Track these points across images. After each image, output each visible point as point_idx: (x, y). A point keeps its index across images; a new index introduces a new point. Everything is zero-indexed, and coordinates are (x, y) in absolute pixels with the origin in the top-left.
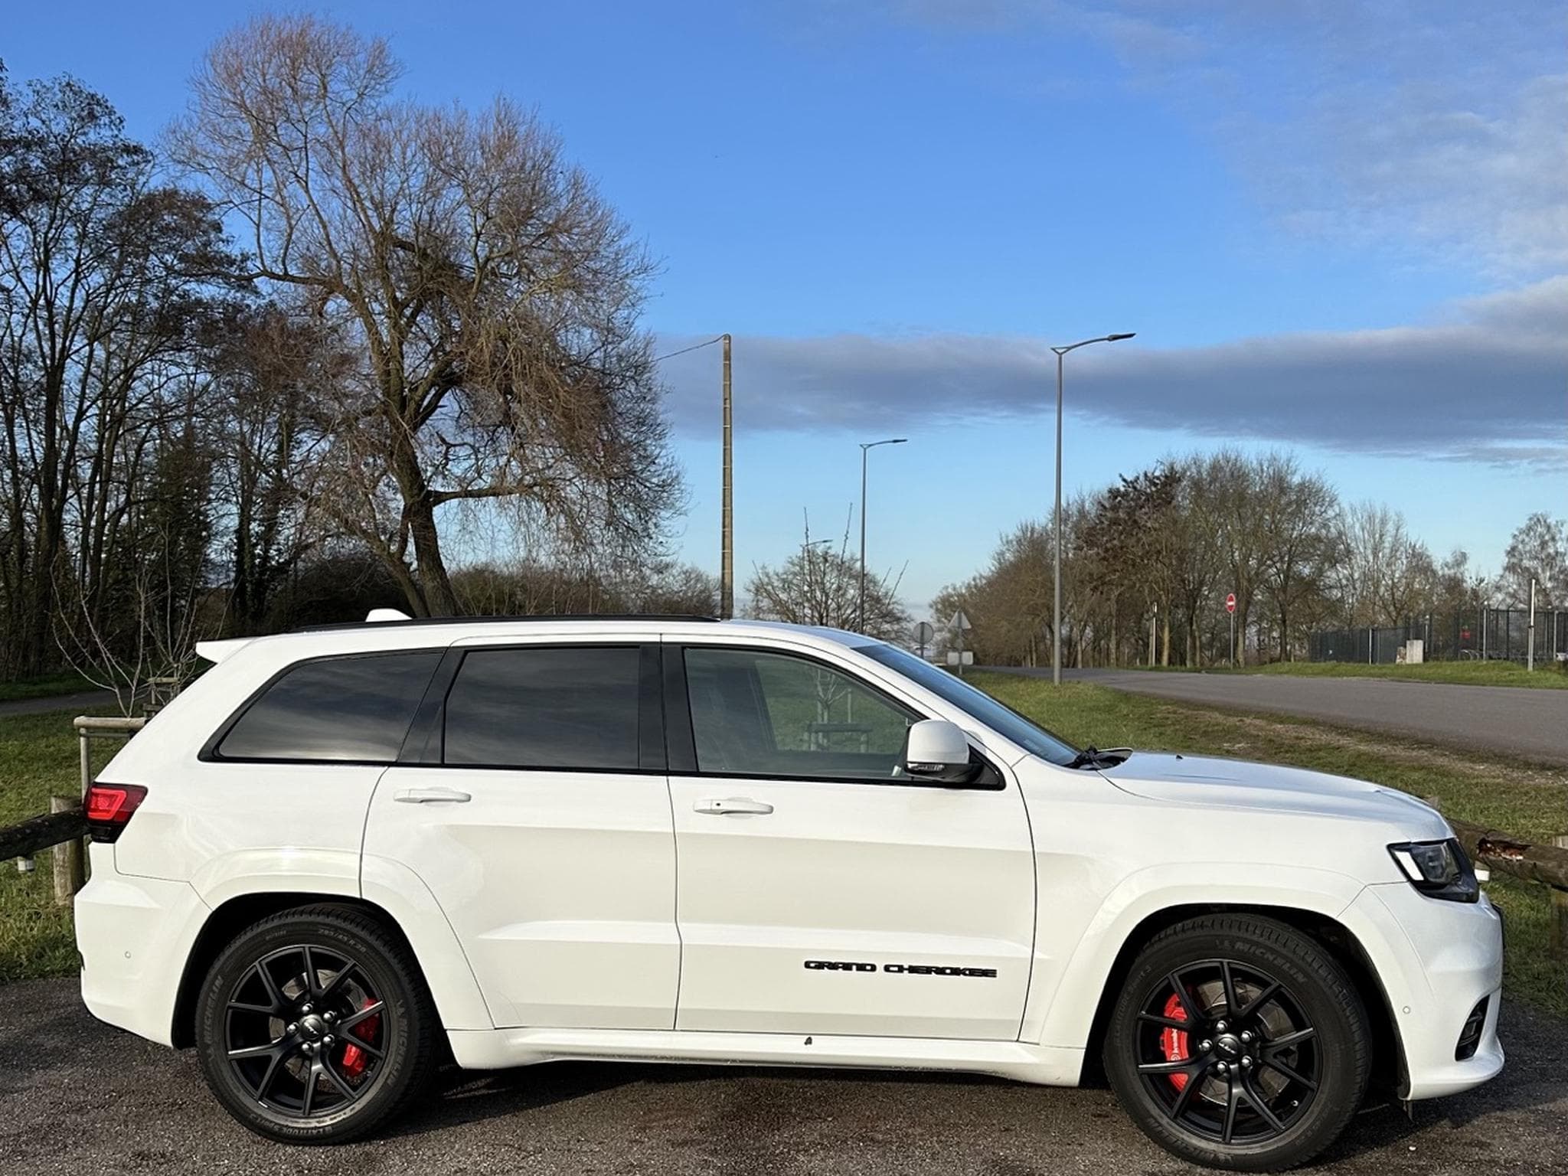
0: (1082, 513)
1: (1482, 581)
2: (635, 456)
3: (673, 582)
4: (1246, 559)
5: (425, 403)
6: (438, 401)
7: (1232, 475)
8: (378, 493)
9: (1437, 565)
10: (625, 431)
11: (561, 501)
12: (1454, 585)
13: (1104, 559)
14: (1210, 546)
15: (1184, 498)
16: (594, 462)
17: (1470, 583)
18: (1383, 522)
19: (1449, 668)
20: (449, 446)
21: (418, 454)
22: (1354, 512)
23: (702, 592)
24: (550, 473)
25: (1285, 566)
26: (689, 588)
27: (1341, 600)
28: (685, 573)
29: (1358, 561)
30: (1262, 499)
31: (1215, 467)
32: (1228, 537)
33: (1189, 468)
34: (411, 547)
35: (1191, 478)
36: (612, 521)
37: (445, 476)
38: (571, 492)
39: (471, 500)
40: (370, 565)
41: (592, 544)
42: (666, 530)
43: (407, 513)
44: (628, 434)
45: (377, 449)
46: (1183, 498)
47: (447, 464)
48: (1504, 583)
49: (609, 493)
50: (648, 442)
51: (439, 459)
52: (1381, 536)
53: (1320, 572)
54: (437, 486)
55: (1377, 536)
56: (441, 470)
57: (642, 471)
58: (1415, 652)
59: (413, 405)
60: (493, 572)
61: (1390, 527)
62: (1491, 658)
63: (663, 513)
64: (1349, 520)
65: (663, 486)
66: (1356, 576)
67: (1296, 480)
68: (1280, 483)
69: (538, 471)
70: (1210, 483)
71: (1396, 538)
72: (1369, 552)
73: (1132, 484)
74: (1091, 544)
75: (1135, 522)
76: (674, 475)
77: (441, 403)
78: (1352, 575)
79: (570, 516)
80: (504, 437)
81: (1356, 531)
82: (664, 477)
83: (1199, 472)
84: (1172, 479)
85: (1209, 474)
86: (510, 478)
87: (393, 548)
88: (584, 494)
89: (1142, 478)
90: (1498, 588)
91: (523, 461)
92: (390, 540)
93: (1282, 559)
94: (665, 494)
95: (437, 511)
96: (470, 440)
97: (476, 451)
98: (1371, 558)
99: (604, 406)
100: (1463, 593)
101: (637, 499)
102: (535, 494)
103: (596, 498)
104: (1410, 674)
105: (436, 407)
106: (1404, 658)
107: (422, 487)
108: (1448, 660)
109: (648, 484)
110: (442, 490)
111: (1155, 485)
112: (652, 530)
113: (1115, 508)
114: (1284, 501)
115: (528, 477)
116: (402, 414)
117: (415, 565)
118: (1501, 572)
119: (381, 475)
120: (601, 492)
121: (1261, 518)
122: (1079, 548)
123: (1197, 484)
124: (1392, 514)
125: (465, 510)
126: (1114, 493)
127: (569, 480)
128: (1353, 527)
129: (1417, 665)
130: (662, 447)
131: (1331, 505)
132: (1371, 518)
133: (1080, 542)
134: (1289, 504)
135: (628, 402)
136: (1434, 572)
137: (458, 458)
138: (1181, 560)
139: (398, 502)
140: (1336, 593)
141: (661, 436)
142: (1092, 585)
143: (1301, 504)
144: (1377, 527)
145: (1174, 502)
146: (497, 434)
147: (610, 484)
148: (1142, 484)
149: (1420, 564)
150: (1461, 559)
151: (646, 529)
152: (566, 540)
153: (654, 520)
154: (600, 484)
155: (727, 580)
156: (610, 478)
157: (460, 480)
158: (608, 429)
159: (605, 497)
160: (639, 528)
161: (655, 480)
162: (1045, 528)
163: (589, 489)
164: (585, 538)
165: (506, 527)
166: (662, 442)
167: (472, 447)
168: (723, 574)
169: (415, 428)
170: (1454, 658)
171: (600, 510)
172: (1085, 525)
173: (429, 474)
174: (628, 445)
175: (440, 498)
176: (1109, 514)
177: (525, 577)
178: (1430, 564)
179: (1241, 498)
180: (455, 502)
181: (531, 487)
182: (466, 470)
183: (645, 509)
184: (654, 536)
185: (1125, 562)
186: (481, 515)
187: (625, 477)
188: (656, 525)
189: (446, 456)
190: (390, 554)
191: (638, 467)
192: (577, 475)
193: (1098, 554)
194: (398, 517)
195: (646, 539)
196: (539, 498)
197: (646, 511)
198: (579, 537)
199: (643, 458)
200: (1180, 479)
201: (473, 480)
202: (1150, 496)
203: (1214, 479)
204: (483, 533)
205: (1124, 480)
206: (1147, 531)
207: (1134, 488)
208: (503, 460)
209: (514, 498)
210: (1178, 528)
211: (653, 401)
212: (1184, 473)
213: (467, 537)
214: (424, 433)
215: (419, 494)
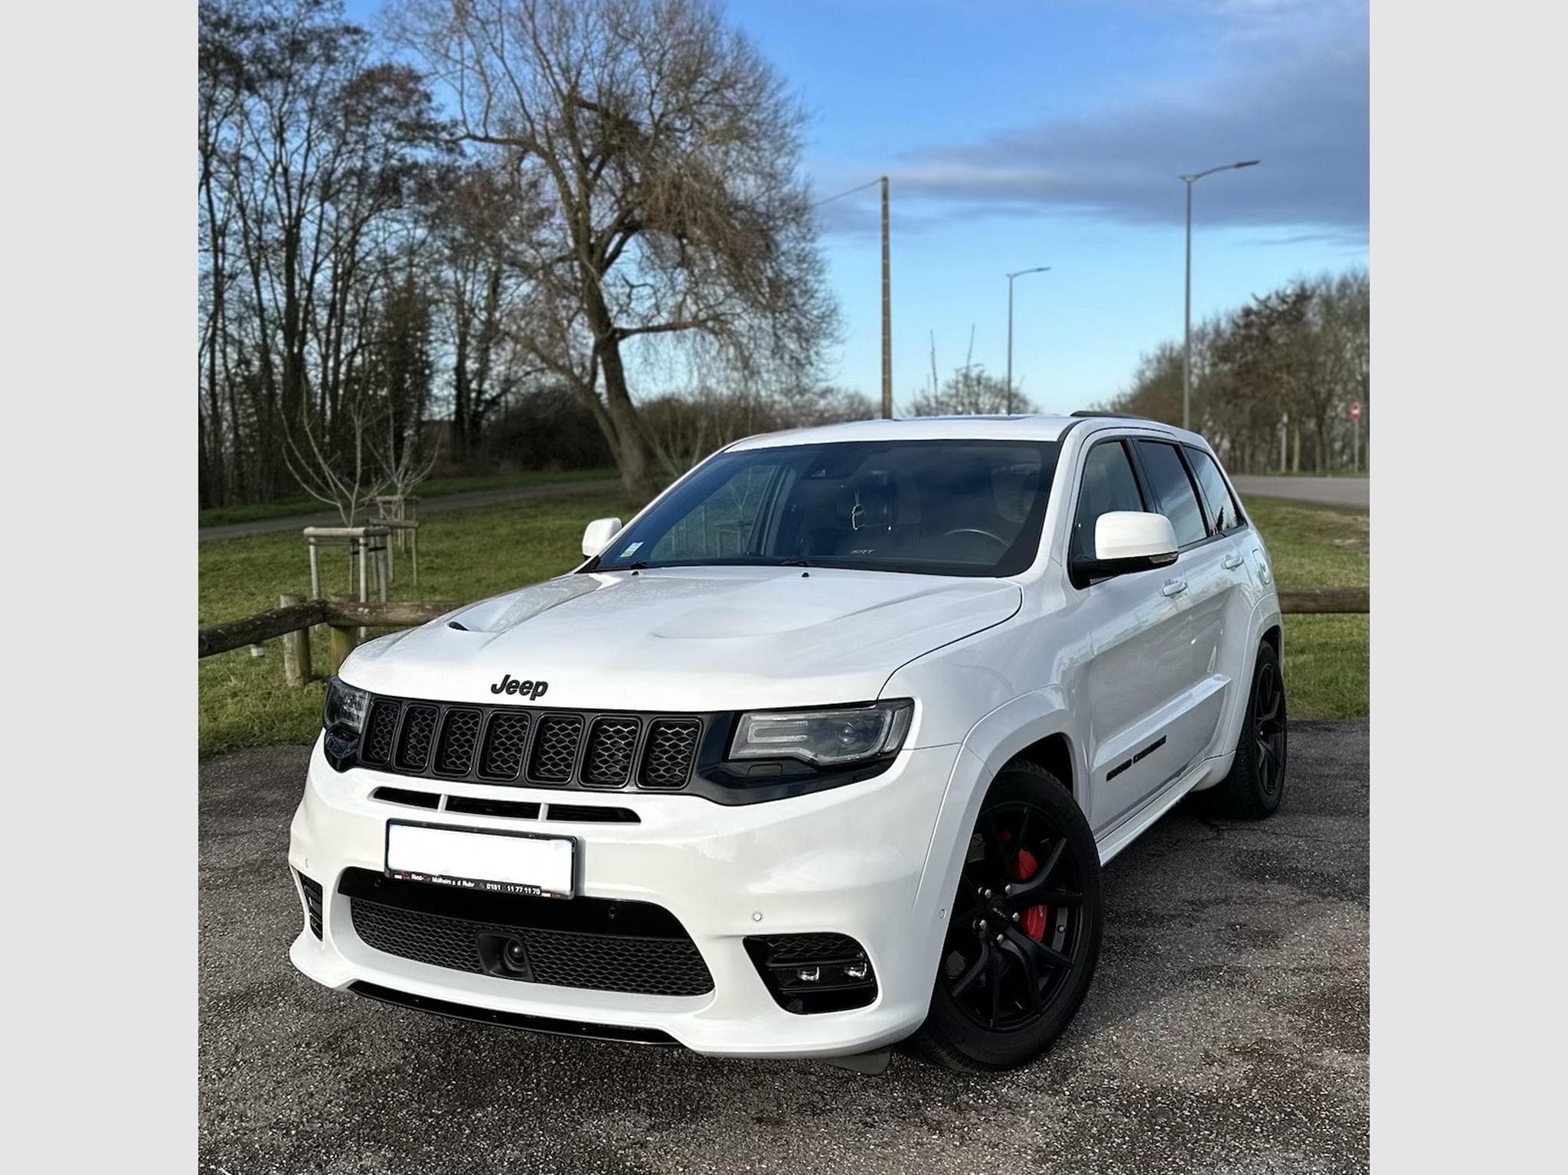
0: (1218, 332)
2: (796, 291)
5: (611, 248)
6: (622, 246)
7: (1360, 291)
10: (788, 268)
11: (731, 334)
13: (1238, 373)
14: (1339, 359)
16: (760, 298)
20: (632, 287)
21: (605, 295)
24: (721, 309)
28: (848, 397)
31: (1344, 285)
32: (1355, 352)
33: (1319, 286)
34: (601, 380)
35: (1321, 296)
36: (778, 350)
37: (629, 315)
38: (740, 325)
39: (651, 335)
41: (759, 373)
43: (597, 348)
44: (791, 271)
45: (569, 290)
46: (1313, 315)
47: (630, 303)
49: (774, 327)
50: (809, 277)
51: (623, 299)
54: (622, 323)
56: (625, 309)
57: (804, 304)
59: (599, 252)
60: (678, 401)
63: (823, 343)
65: (823, 317)
69: (711, 307)
70: (1340, 299)
73: (1264, 303)
74: (1226, 360)
75: (1267, 339)
76: (833, 307)
77: (624, 249)
79: (738, 346)
80: (681, 277)
82: (823, 309)
83: (1328, 287)
84: (1303, 296)
85: (1339, 290)
86: (686, 314)
87: (585, 380)
88: (751, 327)
89: (1274, 297)
91: (698, 298)
92: (582, 373)
94: (825, 325)
95: (623, 346)
96: (650, 280)
97: (656, 291)
99: (768, 246)
101: (798, 330)
102: (709, 328)
103: (760, 328)
105: (619, 250)
107: (609, 325)
109: (809, 316)
110: (625, 326)
111: (1286, 303)
112: (814, 357)
113: (1248, 325)
115: (701, 313)
116: (590, 258)
117: (605, 395)
119: (575, 315)
120: (766, 324)
122: (1215, 365)
123: (1327, 302)
125: (648, 345)
126: (1248, 312)
127: (738, 315)
130: (821, 282)
133: (1216, 359)
135: (790, 242)
138: (1311, 373)
139: (589, 339)
141: (821, 272)
142: (1226, 399)
145: (1305, 319)
147: (775, 318)
148: (1274, 302)
151: (808, 357)
152: (735, 369)
153: (815, 349)
154: (766, 318)
156: (774, 311)
157: (642, 317)
158: (772, 267)
159: (770, 330)
160: (802, 357)
161: (815, 312)
162: (1181, 347)
163: (756, 323)
164: (752, 367)
165: (682, 359)
166: (821, 278)
167: (652, 286)
168: (883, 398)
169: (602, 272)
171: (768, 341)
173: (614, 313)
174: (791, 281)
175: (625, 334)
176: (1243, 332)
180: (637, 337)
181: (705, 321)
182: (647, 308)
183: (806, 336)
184: (815, 363)
185: (1257, 376)
186: (660, 348)
187: (788, 311)
188: (817, 353)
189: (629, 296)
190: (582, 386)
191: (800, 301)
192: (745, 310)
193: (1231, 370)
194: (589, 352)
195: (808, 367)
196: (712, 331)
197: (807, 341)
198: (747, 366)
199: (804, 293)
200: (1310, 297)
201: (653, 316)
202: (1281, 314)
203: (1343, 296)
204: (662, 364)
205: (1257, 299)
206: (1279, 348)
207: (1267, 307)
208: (680, 298)
209: (689, 332)
210: (1310, 344)
211: (812, 240)
212: (1314, 291)
213: (648, 368)
214: (610, 275)
215: (607, 331)
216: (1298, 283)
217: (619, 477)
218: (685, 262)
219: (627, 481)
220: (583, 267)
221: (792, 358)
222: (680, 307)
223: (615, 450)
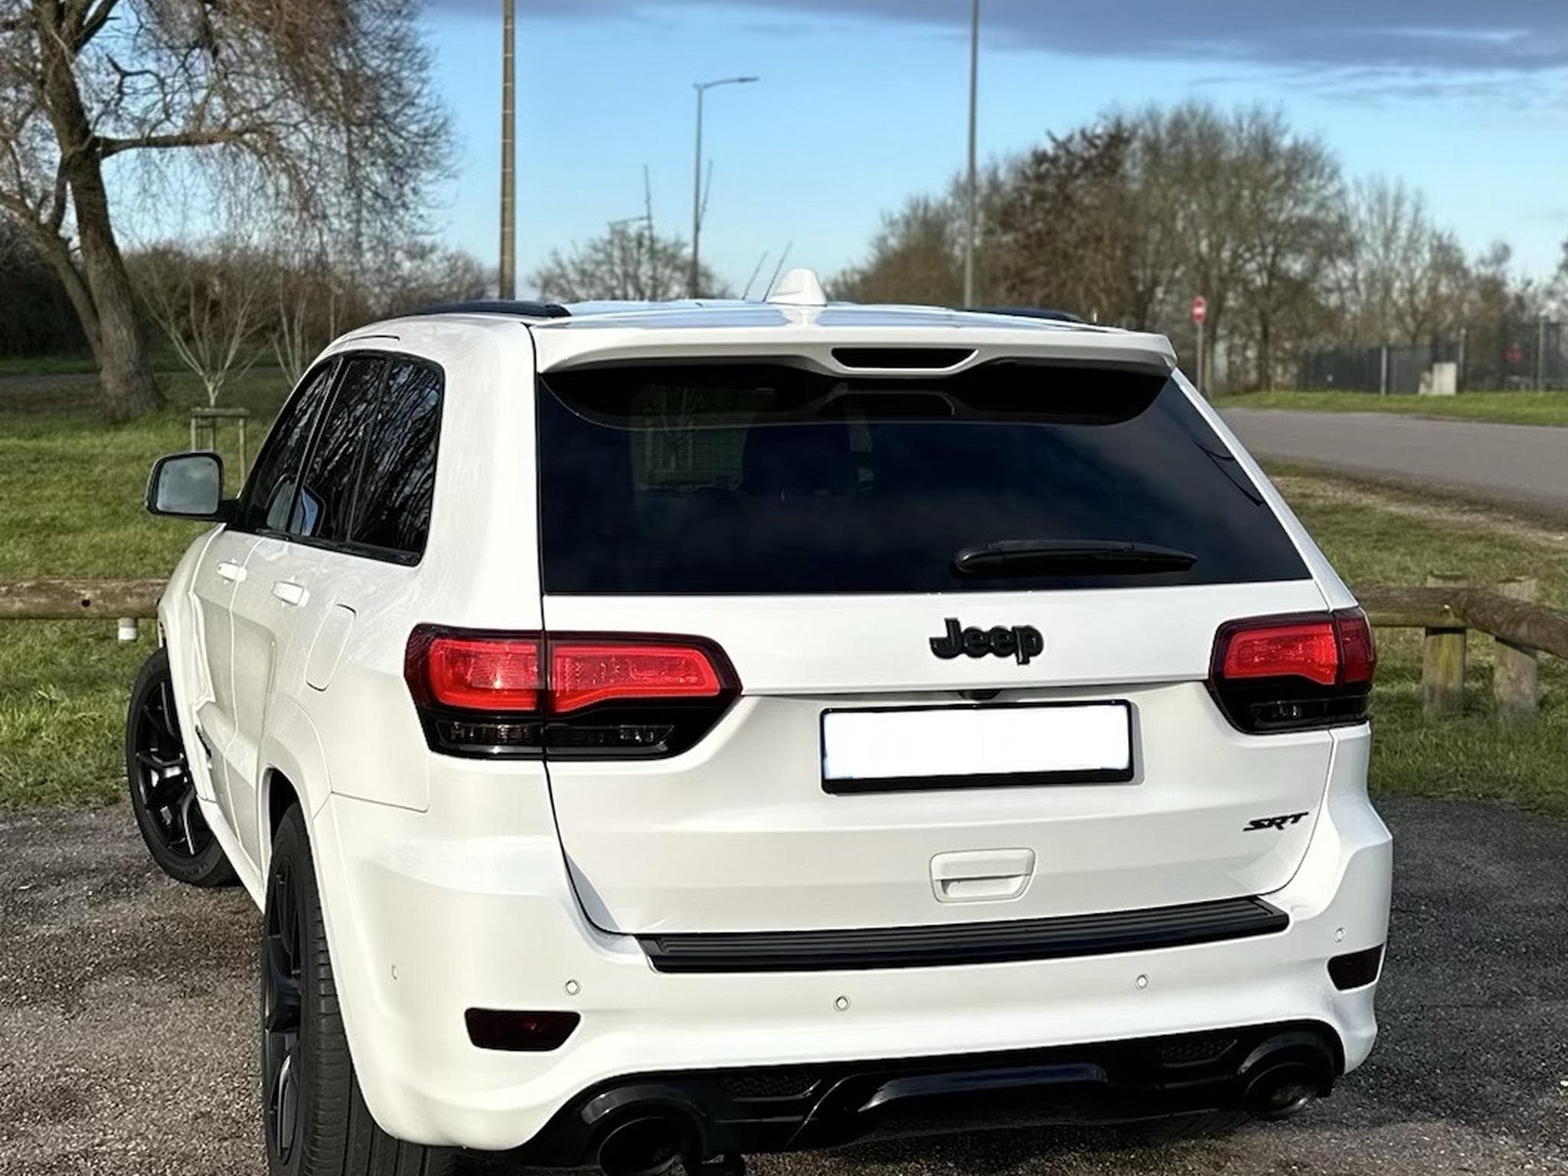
0: (995, 185)
1: (1529, 283)
2: (386, 94)
3: (434, 269)
4: (1216, 247)
5: (91, 13)
6: (108, 10)
7: (1201, 135)
8: (23, 141)
9: (1470, 261)
10: (373, 57)
11: (281, 154)
12: (1492, 289)
13: (1025, 247)
14: (1168, 232)
15: (1134, 165)
16: (330, 103)
17: (1513, 287)
18: (1398, 202)
19: (1494, 401)
20: (125, 74)
21: (81, 85)
22: (1359, 187)
23: (472, 286)
24: (266, 115)
25: (1269, 260)
26: (454, 280)
27: (1342, 308)
28: (448, 259)
29: (1365, 256)
30: (1239, 169)
31: (1178, 124)
32: (1191, 219)
33: (1142, 123)
34: (71, 217)
35: (1145, 139)
36: (354, 184)
37: (118, 118)
38: (297, 143)
39: (154, 152)
40: (9, 242)
41: (325, 217)
42: (429, 198)
43: (65, 168)
44: (376, 62)
45: (23, 75)
46: (1133, 167)
47: (121, 99)
48: (1559, 287)
49: (349, 144)
50: (405, 74)
51: (109, 94)
52: (1395, 220)
53: (1315, 270)
54: (106, 130)
55: (1389, 222)
56: (112, 109)
57: (397, 114)
58: (1445, 379)
59: (74, 17)
60: (179, 254)
61: (1407, 209)
62: (1548, 388)
63: (424, 175)
64: (1352, 198)
65: (426, 135)
66: (1361, 276)
67: (1286, 142)
68: (1265, 146)
69: (250, 112)
70: (1171, 145)
71: (1416, 224)
72: (1378, 242)
73: (1063, 145)
74: (1006, 225)
75: (1068, 199)
76: (441, 121)
77: (111, 15)
78: (1355, 275)
79: (292, 172)
80: (200, 60)
81: (1361, 211)
82: (426, 124)
83: (1155, 129)
84: (1117, 139)
85: (1169, 133)
86: (209, 121)
87: (44, 217)
88: (313, 145)
89: (1078, 137)
90: (1551, 294)
91: (228, 94)
92: (40, 205)
93: (1263, 253)
94: (427, 148)
95: (108, 167)
96: (151, 66)
97: (162, 82)
98: (1381, 252)
99: (342, 23)
100: (1503, 300)
101: (389, 153)
102: (245, 143)
103: (330, 150)
104: (1439, 409)
105: (105, 19)
106: (1429, 386)
107: (86, 132)
108: (1490, 390)
109: (404, 134)
110: (112, 136)
111: (1095, 146)
112: (410, 197)
113: (1040, 178)
114: (1270, 170)
115: (234, 121)
116: (58, 27)
117: (76, 242)
118: (1553, 270)
119: (27, 114)
120: (338, 142)
121: (1238, 197)
122: (989, 232)
123: (1152, 148)
124: (1409, 192)
125: (147, 162)
126: (1040, 158)
127: (296, 126)
128: (1357, 208)
129: (1449, 398)
130: (424, 82)
131: (1331, 178)
132: (1381, 198)
133: (991, 224)
134: (1276, 177)
135: (376, 18)
136: (1465, 273)
137: (136, 91)
138: (1129, 251)
139: (53, 154)
140: (1334, 300)
141: (423, 66)
142: (1007, 284)
143: (1291, 174)
144: (1390, 209)
145: (1120, 171)
146: (190, 59)
147: (349, 131)
148: (1077, 146)
149: (1447, 260)
150: (1502, 254)
151: (401, 195)
152: (289, 209)
153: (412, 184)
154: (338, 132)
155: (507, 271)
156: (348, 123)
157: (141, 122)
158: (349, 56)
159: (344, 151)
160: (392, 195)
161: (414, 128)
162: (943, 205)
163: (322, 140)
164: (315, 206)
165: (203, 190)
166: (424, 75)
167: (157, 76)
168: (502, 262)
169: (77, 48)
170: (1501, 385)
171: (335, 169)
172: (997, 201)
173: (95, 113)
174: (376, 79)
175: (111, 147)
176: (1033, 186)
177: (224, 261)
178: (1460, 261)
179: (1212, 166)
180: (132, 152)
181: (240, 133)
182: (147, 110)
183: (400, 167)
184: (412, 206)
185: (1054, 252)
186: (169, 172)
187: (372, 125)
188: (415, 191)
189: (120, 89)
190: (39, 226)
191: (390, 110)
192: (306, 119)
193: (1016, 241)
194: (54, 175)
195: (401, 212)
196: (254, 150)
197: (400, 169)
198: (306, 203)
199: (397, 96)
200: (1128, 141)
201: (160, 122)
202: (1088, 164)
203: (1175, 141)
204: (171, 198)
205: (1054, 139)
206: (1084, 211)
207: (1068, 152)
208: (199, 96)
209: (216, 148)
210: (1127, 207)
211: (410, 16)
212: (1135, 128)
213: (149, 201)
214: (88, 56)
215: (81, 143)
216: (1112, 119)
217: (96, 370)
218: (207, 39)
219: (109, 382)
220: (46, 40)
221: (377, 195)
222: (200, 113)
223: (90, 330)
